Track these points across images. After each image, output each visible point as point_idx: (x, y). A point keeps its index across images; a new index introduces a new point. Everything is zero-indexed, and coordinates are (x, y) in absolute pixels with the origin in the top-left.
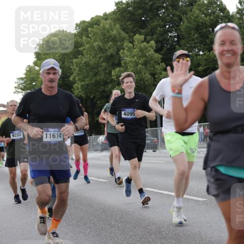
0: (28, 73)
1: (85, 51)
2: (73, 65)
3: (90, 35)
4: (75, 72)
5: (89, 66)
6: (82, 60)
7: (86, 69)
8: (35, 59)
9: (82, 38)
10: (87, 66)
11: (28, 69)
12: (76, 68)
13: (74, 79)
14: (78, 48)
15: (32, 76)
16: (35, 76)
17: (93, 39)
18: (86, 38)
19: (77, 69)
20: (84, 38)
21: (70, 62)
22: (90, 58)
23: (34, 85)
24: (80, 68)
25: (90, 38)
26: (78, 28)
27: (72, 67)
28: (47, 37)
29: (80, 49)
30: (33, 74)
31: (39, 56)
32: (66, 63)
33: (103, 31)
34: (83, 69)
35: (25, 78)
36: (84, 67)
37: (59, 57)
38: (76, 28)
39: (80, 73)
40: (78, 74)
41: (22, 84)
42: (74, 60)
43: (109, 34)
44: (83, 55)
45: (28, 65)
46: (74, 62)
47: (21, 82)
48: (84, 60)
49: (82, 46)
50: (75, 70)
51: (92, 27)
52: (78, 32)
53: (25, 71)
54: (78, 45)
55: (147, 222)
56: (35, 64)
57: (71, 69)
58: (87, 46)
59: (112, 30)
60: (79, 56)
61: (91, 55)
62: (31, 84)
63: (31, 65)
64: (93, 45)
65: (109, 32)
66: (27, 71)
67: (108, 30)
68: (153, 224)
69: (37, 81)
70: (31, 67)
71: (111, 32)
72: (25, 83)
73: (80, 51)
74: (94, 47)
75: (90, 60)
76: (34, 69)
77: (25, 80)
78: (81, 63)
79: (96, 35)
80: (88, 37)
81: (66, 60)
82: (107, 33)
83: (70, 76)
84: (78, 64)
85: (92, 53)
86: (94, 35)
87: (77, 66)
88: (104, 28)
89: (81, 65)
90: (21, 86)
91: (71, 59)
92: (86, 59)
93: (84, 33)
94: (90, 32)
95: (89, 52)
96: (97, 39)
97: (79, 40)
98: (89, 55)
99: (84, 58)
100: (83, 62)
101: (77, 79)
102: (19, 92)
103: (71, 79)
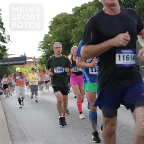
0: (46, 39)
1: (79, 24)
2: (72, 33)
3: (81, 15)
4: (73, 37)
5: (82, 33)
6: (77, 30)
7: (79, 35)
8: (49, 30)
9: (76, 17)
10: (80, 33)
11: (45, 36)
12: (73, 34)
13: (73, 41)
14: (74, 23)
15: (48, 40)
16: (49, 40)
17: (83, 17)
18: (79, 17)
19: (75, 35)
20: (78, 17)
21: (70, 31)
22: (81, 28)
23: (49, 46)
24: (76, 35)
25: (81, 17)
26: (73, 11)
27: (71, 34)
28: (56, 17)
29: (76, 23)
30: (48, 39)
31: (52, 28)
32: (68, 32)
33: (89, 12)
34: (78, 35)
35: (43, 41)
36: (79, 34)
37: (64, 28)
38: (72, 11)
39: (76, 38)
40: (75, 38)
41: (42, 45)
42: (72, 30)
43: (92, 14)
44: (77, 27)
45: (45, 34)
46: (72, 31)
47: (42, 44)
48: (78, 30)
49: (77, 22)
50: (73, 36)
51: (82, 10)
52: (74, 14)
53: (44, 38)
54: (75, 21)
55: (121, 124)
56: (49, 33)
57: (71, 35)
58: (80, 22)
59: (94, 11)
60: (75, 28)
61: (82, 27)
62: (48, 45)
63: (47, 34)
64: (83, 21)
65: (92, 13)
66: (45, 37)
67: (91, 12)
68: (125, 126)
69: (51, 43)
70: (47, 35)
71: (93, 13)
72: (44, 44)
73: (75, 24)
74: (84, 22)
75: (82, 30)
76: (49, 36)
77: (44, 43)
78: (77, 32)
79: (84, 15)
80: (80, 16)
81: (67, 30)
82: (91, 14)
83: (70, 40)
84: (75, 33)
85: (83, 26)
86: (83, 15)
87: (74, 34)
88: (89, 11)
89: (77, 33)
90: (41, 46)
91: (70, 29)
92: (79, 30)
93: (78, 14)
94: (81, 13)
95: (81, 25)
96: (86, 17)
97: (75, 18)
98: (81, 27)
99: (78, 29)
100: (78, 31)
101: (74, 41)
102: (40, 50)
103: (71, 41)
